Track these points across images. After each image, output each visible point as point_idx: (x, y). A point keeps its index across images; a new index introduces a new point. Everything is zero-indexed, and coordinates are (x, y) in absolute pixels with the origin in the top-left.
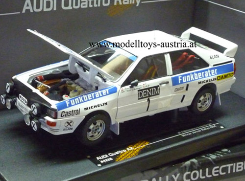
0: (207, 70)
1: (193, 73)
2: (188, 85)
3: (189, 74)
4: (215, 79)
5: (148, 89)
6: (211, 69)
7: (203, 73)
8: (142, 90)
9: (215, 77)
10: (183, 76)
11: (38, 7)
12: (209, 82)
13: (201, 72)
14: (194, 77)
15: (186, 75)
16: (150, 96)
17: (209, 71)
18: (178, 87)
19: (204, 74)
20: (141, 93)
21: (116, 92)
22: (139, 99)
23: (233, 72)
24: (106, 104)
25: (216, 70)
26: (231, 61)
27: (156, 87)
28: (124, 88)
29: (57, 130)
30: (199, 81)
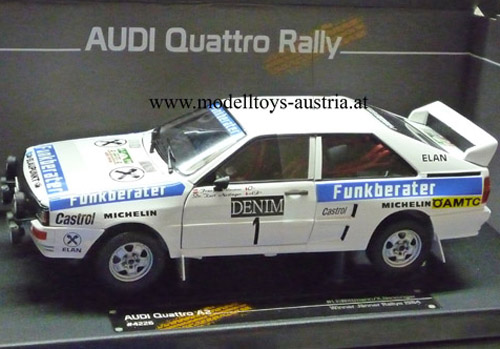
0: (410, 182)
1: (373, 184)
2: (356, 206)
3: (363, 185)
4: (428, 204)
5: (258, 199)
6: (419, 182)
7: (397, 187)
8: (241, 199)
9: (429, 199)
10: (344, 185)
11: (117, 42)
12: (409, 208)
13: (394, 184)
14: (373, 192)
15: (354, 185)
16: (259, 214)
17: (415, 185)
18: (331, 205)
19: (400, 190)
20: (237, 205)
21: (180, 193)
22: (233, 216)
23: (481, 196)
24: (154, 213)
25: (433, 185)
26: (479, 173)
27: (277, 199)
28: (200, 189)
29: (50, 249)
30: (386, 201)
